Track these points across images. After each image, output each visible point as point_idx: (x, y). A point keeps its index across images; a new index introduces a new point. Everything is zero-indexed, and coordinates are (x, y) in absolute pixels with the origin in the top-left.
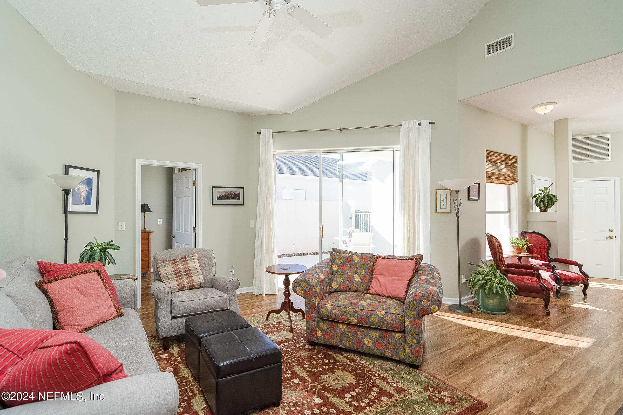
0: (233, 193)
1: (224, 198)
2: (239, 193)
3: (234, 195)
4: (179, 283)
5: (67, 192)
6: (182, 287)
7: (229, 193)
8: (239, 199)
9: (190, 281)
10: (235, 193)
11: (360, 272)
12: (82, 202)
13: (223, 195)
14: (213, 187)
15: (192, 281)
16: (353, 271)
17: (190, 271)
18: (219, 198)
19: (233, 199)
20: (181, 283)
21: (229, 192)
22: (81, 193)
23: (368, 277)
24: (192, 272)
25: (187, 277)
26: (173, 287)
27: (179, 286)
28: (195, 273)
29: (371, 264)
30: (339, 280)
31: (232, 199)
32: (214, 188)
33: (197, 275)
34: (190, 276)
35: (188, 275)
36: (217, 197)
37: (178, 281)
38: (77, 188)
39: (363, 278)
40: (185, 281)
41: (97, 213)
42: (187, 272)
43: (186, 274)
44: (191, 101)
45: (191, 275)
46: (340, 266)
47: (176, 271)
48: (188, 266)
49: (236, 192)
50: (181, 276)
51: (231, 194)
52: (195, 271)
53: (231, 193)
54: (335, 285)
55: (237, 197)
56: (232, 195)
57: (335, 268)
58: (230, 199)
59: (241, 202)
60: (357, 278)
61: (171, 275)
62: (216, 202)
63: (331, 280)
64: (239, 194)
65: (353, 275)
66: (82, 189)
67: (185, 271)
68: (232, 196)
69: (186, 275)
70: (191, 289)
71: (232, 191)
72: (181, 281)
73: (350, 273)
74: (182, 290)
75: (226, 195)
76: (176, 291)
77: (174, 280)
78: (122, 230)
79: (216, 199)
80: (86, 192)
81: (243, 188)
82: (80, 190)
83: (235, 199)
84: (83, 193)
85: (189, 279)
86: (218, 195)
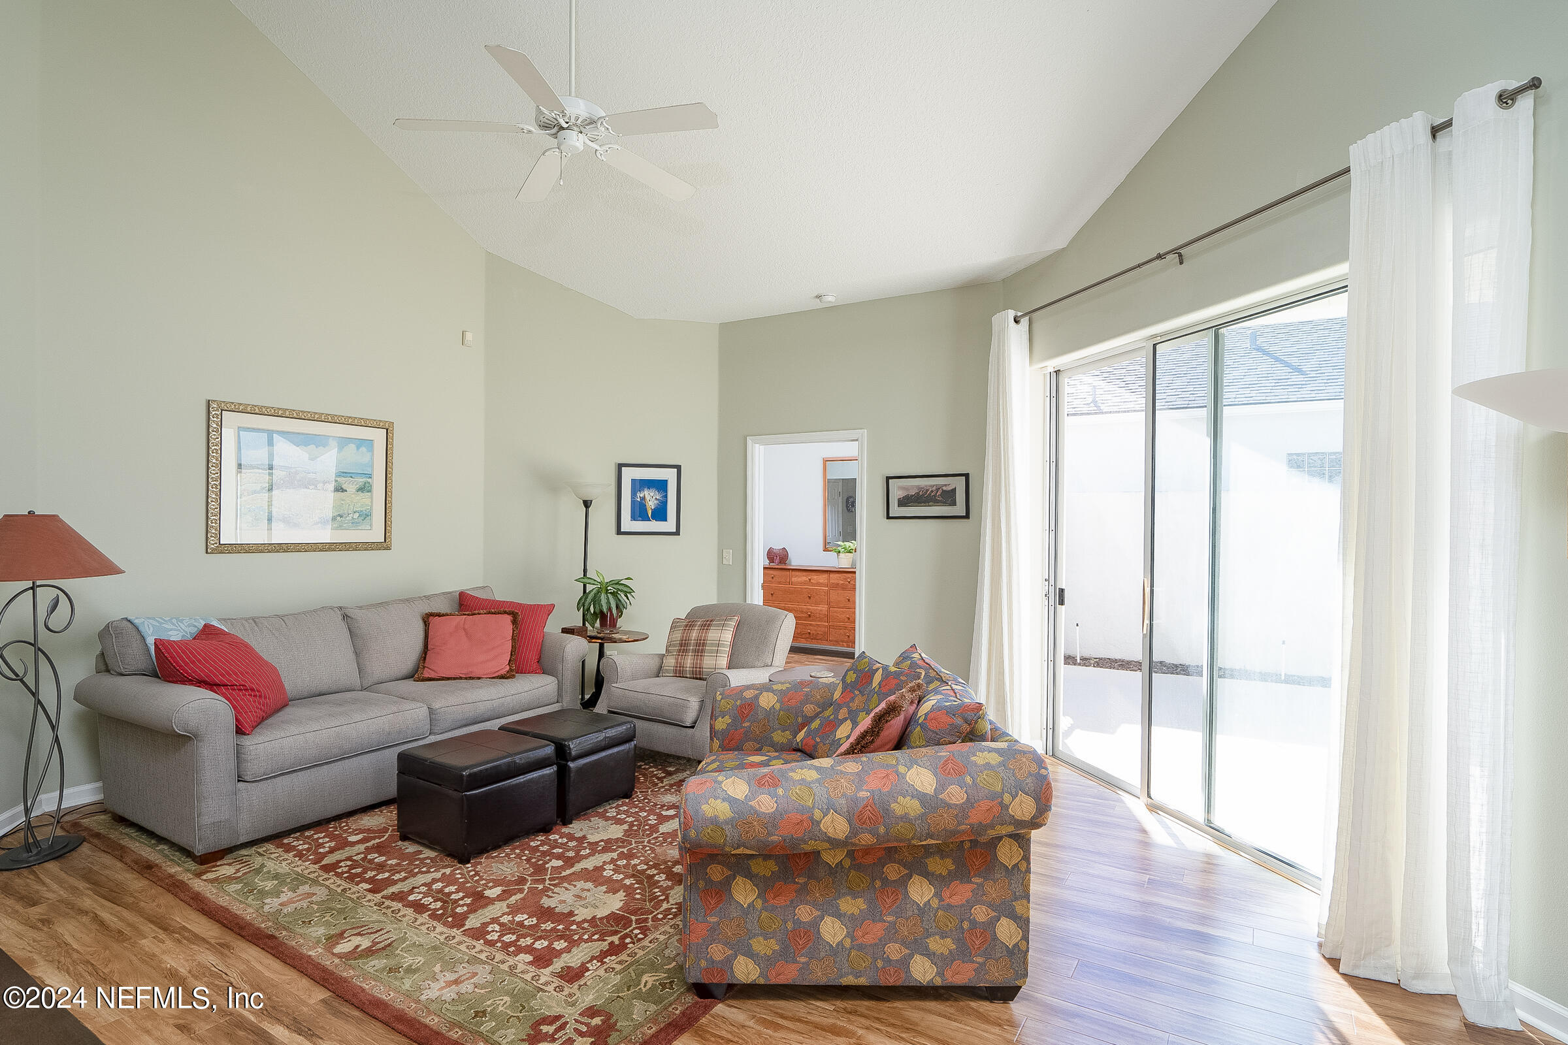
0: (937, 490)
1: (914, 503)
3: (940, 495)
4: (677, 663)
5: (587, 504)
6: (680, 670)
7: (927, 490)
8: (954, 503)
9: (698, 663)
10: (944, 488)
12: (650, 516)
13: (912, 496)
14: (888, 478)
17: (705, 645)
18: (902, 503)
19: (938, 502)
21: (929, 488)
22: (647, 504)
24: (708, 648)
25: (695, 656)
27: (676, 667)
28: (711, 651)
31: (936, 504)
32: (890, 480)
33: (714, 655)
34: (700, 654)
35: (698, 652)
36: (899, 500)
37: (678, 660)
38: (641, 498)
40: (690, 661)
41: (677, 533)
42: (700, 646)
43: (697, 649)
44: (817, 304)
45: (702, 652)
47: (683, 642)
48: (706, 637)
49: (946, 485)
50: (686, 651)
51: (932, 491)
52: (714, 648)
53: (934, 488)
55: (948, 497)
56: (937, 493)
58: (931, 503)
59: (959, 509)
62: (895, 510)
64: (954, 490)
66: (648, 498)
67: (698, 643)
68: (935, 496)
69: (695, 651)
70: (697, 679)
71: (936, 485)
74: (679, 677)
75: (921, 493)
76: (668, 675)
77: (673, 655)
78: (727, 563)
79: (896, 505)
80: (655, 502)
81: (967, 476)
82: (643, 498)
83: (944, 503)
84: (650, 503)
85: (697, 659)
86: (901, 494)
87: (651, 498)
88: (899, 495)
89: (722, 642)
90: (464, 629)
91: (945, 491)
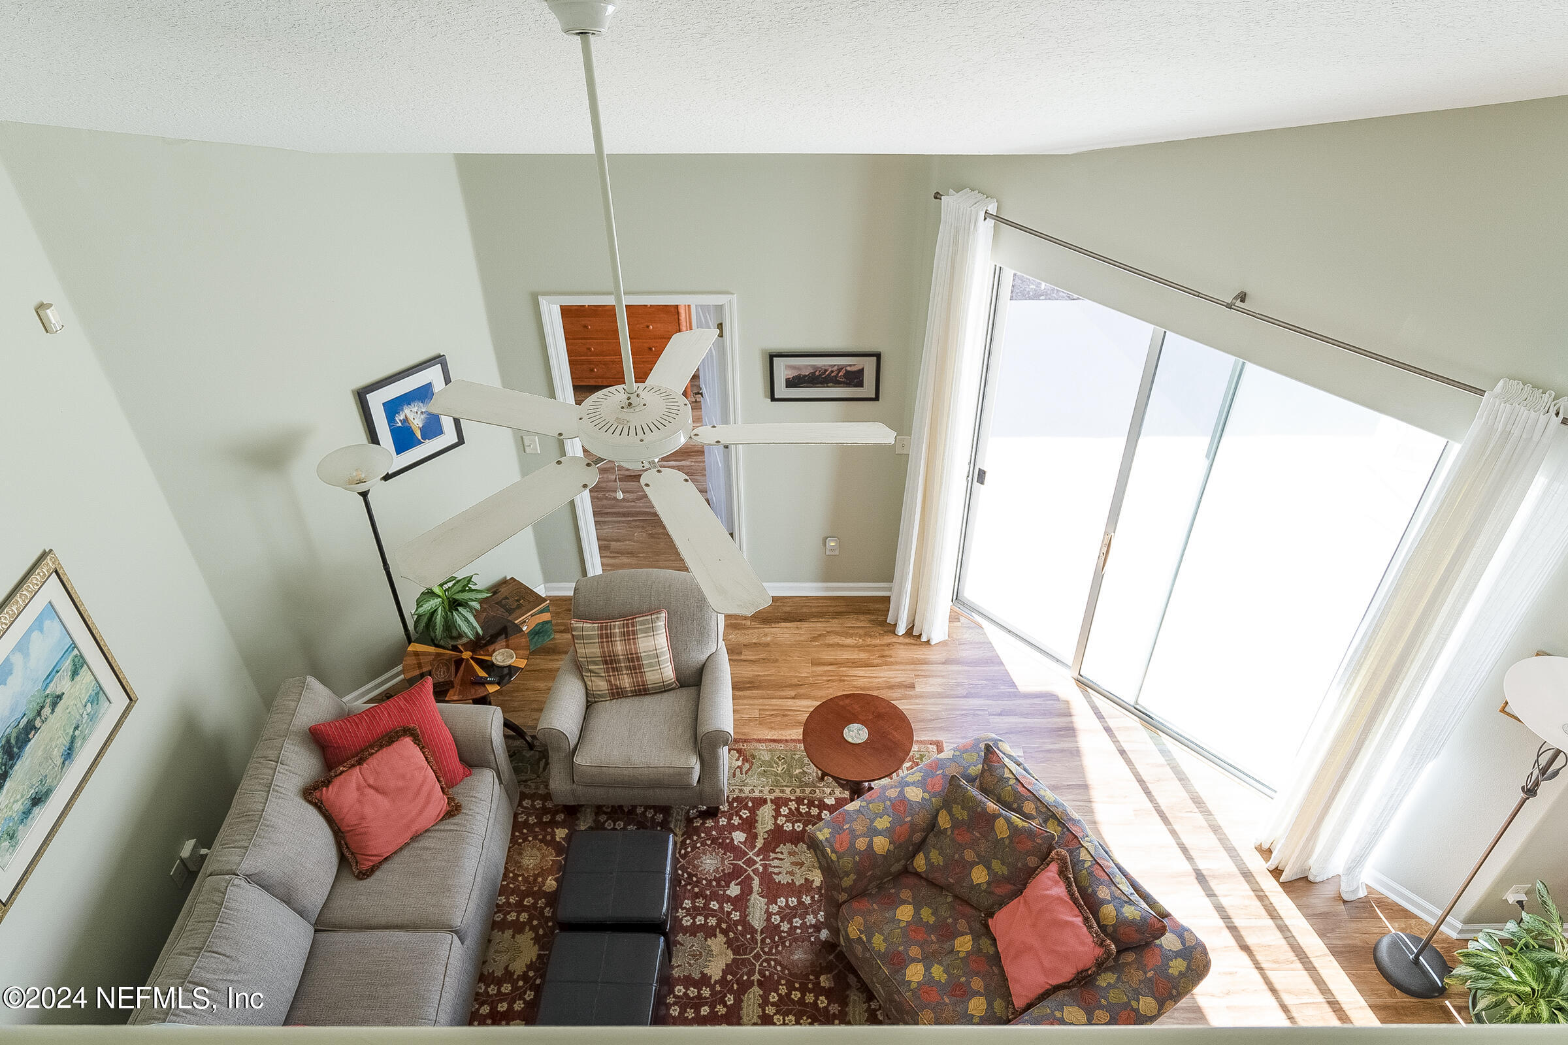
0: (839, 370)
1: (809, 383)
2: (863, 369)
3: (843, 376)
4: (611, 684)
5: (364, 495)
7: (826, 371)
8: (860, 384)
9: (638, 682)
10: (849, 369)
11: (996, 865)
12: (420, 438)
13: (806, 376)
14: (772, 357)
15: (642, 681)
16: (978, 856)
17: (638, 659)
18: (791, 383)
19: (842, 385)
20: (616, 685)
21: (826, 368)
22: (411, 425)
23: (1012, 887)
24: (644, 662)
25: (632, 673)
26: (597, 691)
27: (611, 690)
28: (651, 665)
29: (1032, 861)
30: (935, 856)
31: (837, 385)
32: (774, 359)
33: (656, 668)
34: (638, 670)
35: (635, 669)
36: (788, 381)
37: (611, 680)
38: (400, 421)
39: (994, 880)
40: (626, 682)
41: (461, 442)
42: (633, 661)
43: (630, 666)
45: (640, 668)
46: (956, 824)
47: (608, 658)
48: (635, 649)
49: (850, 365)
50: (618, 669)
51: (832, 372)
52: (654, 660)
53: (836, 368)
54: (920, 863)
55: (854, 378)
56: (839, 373)
57: (944, 821)
58: (829, 385)
59: (868, 391)
60: (979, 875)
61: (595, 663)
62: (783, 391)
63: (920, 847)
64: (861, 371)
65: (973, 865)
66: (411, 416)
67: (628, 658)
68: (836, 377)
69: (629, 668)
70: (638, 695)
71: (838, 365)
72: (615, 680)
73: (969, 855)
74: (617, 698)
75: (817, 373)
76: (603, 701)
78: (533, 452)
79: (784, 383)
80: (422, 417)
81: (878, 356)
82: (406, 420)
83: (848, 384)
84: (415, 422)
85: (637, 677)
86: (791, 374)
87: (414, 416)
88: (787, 375)
89: (661, 650)
90: (370, 786)
91: (849, 371)
